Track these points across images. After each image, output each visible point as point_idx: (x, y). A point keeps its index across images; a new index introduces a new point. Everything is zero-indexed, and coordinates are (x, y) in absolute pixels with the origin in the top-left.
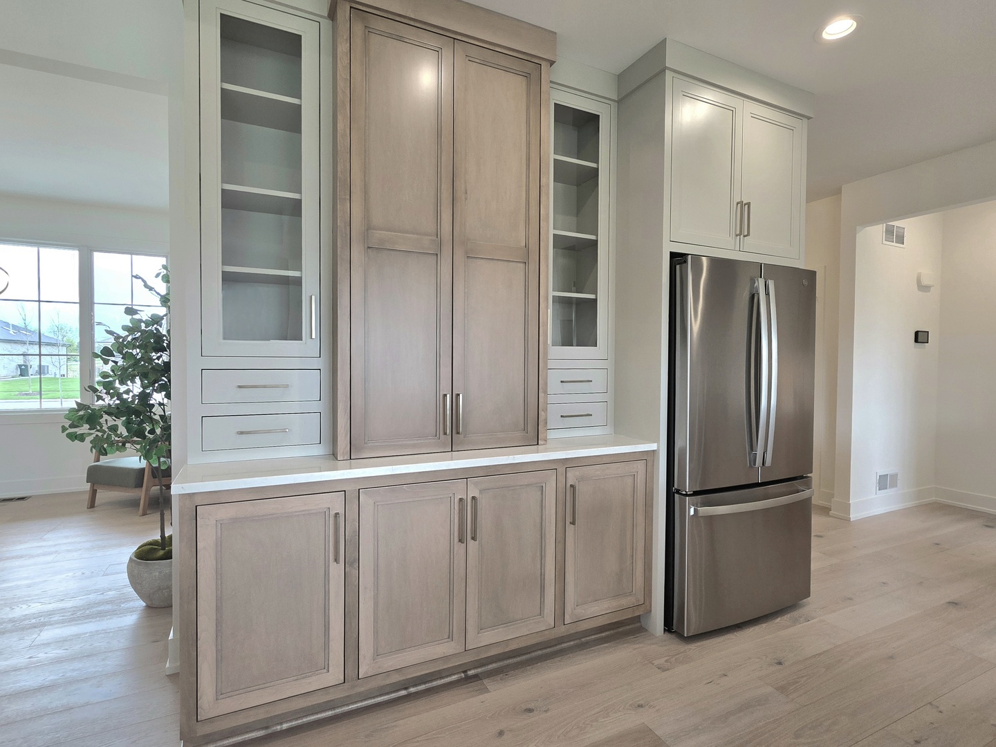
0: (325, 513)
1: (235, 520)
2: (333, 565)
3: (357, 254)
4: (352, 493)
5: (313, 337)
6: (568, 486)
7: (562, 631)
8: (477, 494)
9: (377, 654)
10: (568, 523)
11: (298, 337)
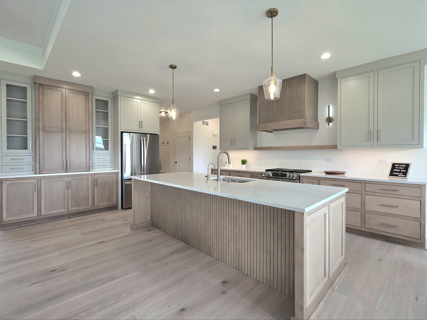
0: (33, 183)
1: (11, 184)
2: (34, 193)
3: (41, 132)
4: (39, 180)
5: (30, 149)
6: (95, 179)
7: (94, 208)
8: (71, 180)
9: (46, 211)
10: (95, 186)
11: (26, 148)
